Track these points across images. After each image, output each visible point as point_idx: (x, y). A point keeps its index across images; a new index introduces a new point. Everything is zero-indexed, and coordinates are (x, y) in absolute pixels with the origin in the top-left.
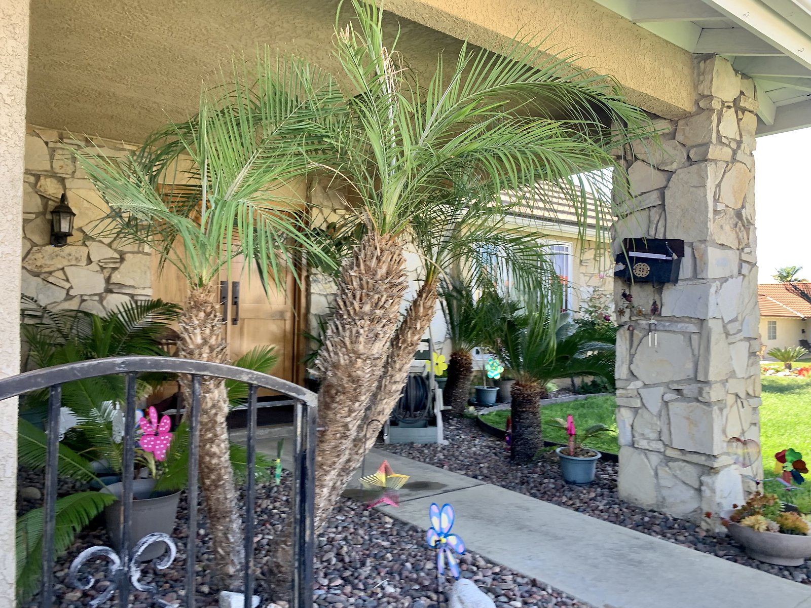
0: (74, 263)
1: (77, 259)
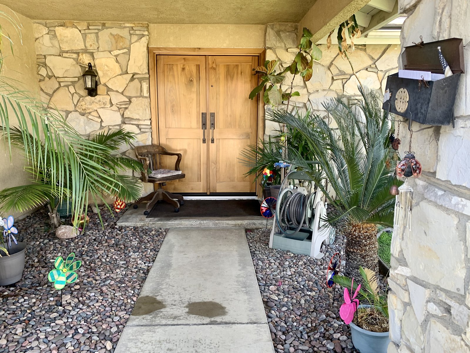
0: (103, 106)
1: (104, 103)
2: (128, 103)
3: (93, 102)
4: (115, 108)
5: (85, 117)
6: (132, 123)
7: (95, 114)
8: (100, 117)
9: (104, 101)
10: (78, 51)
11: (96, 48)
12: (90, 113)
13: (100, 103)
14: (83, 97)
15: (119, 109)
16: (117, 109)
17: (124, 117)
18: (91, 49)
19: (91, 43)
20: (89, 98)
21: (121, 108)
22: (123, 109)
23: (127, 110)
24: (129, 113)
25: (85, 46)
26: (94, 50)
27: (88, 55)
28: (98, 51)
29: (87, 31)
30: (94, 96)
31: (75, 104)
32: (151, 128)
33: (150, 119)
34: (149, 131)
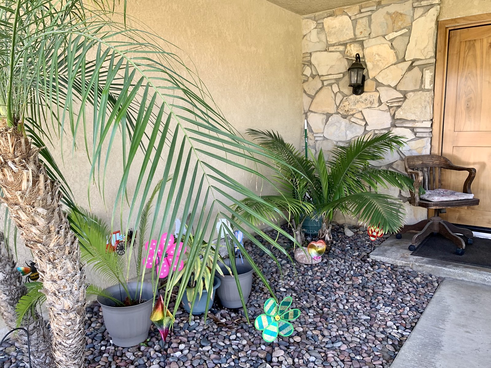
0: (369, 106)
1: (371, 102)
2: (401, 99)
3: (358, 102)
4: (384, 107)
5: (346, 121)
6: (405, 125)
7: (359, 116)
8: (364, 119)
9: (371, 99)
10: (345, 42)
11: (367, 35)
12: (353, 115)
13: (367, 102)
14: (347, 96)
15: (390, 107)
16: (387, 108)
17: (395, 118)
18: (360, 37)
19: (361, 30)
20: (354, 97)
21: (392, 107)
22: (395, 108)
23: (400, 109)
24: (401, 113)
25: (355, 35)
26: (365, 37)
27: (357, 45)
28: (370, 38)
29: (358, 16)
30: (360, 94)
31: (338, 105)
32: (431, 132)
33: (432, 120)
34: (428, 136)
